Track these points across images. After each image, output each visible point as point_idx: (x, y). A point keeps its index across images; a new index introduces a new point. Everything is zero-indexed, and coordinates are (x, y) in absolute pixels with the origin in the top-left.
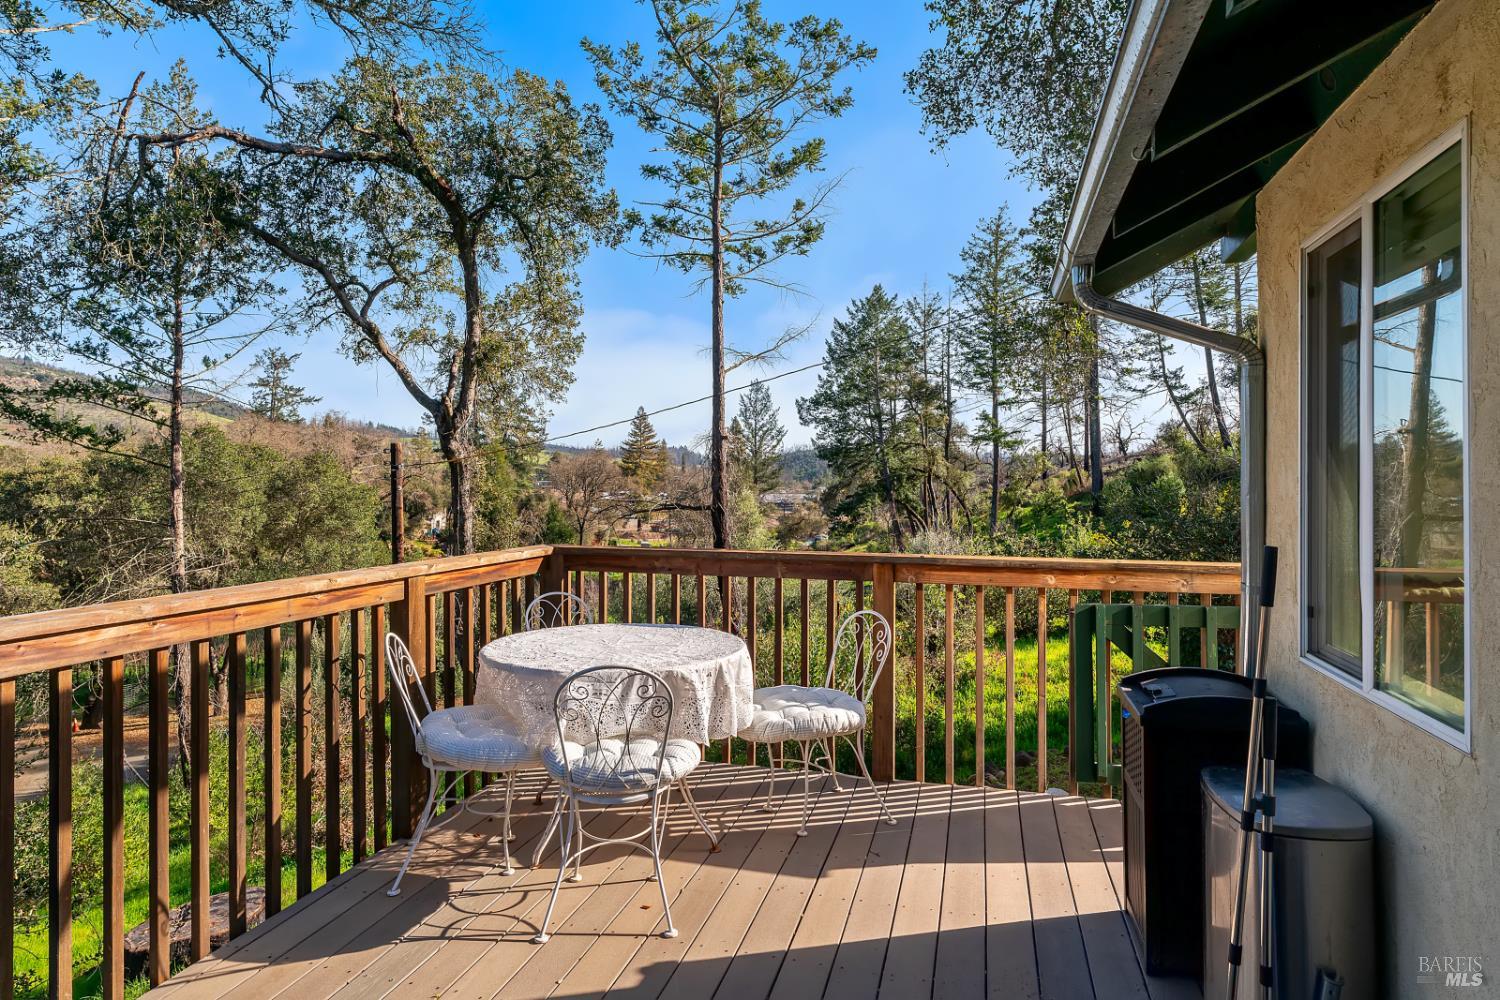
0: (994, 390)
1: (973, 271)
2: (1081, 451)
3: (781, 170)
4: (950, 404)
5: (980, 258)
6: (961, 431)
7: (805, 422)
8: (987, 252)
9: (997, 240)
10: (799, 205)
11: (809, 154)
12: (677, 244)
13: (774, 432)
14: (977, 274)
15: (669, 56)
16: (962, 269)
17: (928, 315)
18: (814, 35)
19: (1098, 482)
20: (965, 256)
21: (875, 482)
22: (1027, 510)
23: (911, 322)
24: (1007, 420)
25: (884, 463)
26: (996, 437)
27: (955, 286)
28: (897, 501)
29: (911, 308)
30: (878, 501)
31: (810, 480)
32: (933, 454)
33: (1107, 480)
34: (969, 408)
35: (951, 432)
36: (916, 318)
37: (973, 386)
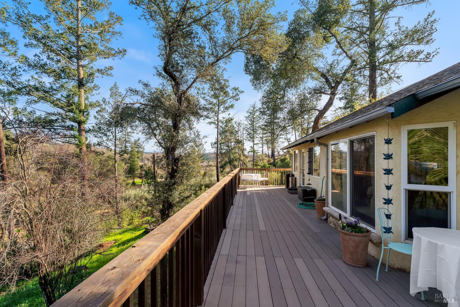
0: (253, 141)
1: (249, 115)
2: (270, 154)
3: (227, 108)
4: (244, 144)
5: (251, 113)
6: (245, 150)
7: (213, 148)
8: (252, 112)
9: (254, 109)
10: (229, 114)
11: (232, 106)
12: (209, 120)
13: (203, 150)
14: (250, 116)
15: (209, 89)
16: (247, 115)
17: (239, 124)
18: (235, 89)
19: (274, 161)
20: (247, 112)
21: (228, 161)
22: (260, 167)
23: (235, 125)
24: (256, 148)
25: (230, 157)
26: (254, 151)
27: (245, 119)
28: (233, 165)
29: (236, 123)
30: (229, 165)
31: (207, 160)
32: (240, 155)
33: (276, 161)
34: (248, 145)
35: (243, 150)
36: (237, 125)
37: (249, 140)
